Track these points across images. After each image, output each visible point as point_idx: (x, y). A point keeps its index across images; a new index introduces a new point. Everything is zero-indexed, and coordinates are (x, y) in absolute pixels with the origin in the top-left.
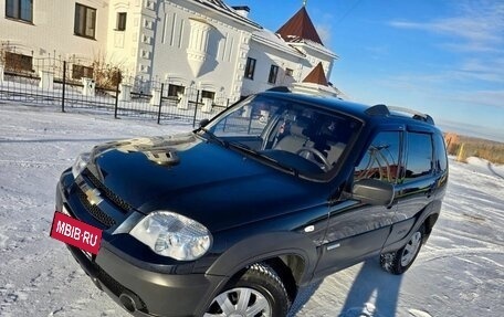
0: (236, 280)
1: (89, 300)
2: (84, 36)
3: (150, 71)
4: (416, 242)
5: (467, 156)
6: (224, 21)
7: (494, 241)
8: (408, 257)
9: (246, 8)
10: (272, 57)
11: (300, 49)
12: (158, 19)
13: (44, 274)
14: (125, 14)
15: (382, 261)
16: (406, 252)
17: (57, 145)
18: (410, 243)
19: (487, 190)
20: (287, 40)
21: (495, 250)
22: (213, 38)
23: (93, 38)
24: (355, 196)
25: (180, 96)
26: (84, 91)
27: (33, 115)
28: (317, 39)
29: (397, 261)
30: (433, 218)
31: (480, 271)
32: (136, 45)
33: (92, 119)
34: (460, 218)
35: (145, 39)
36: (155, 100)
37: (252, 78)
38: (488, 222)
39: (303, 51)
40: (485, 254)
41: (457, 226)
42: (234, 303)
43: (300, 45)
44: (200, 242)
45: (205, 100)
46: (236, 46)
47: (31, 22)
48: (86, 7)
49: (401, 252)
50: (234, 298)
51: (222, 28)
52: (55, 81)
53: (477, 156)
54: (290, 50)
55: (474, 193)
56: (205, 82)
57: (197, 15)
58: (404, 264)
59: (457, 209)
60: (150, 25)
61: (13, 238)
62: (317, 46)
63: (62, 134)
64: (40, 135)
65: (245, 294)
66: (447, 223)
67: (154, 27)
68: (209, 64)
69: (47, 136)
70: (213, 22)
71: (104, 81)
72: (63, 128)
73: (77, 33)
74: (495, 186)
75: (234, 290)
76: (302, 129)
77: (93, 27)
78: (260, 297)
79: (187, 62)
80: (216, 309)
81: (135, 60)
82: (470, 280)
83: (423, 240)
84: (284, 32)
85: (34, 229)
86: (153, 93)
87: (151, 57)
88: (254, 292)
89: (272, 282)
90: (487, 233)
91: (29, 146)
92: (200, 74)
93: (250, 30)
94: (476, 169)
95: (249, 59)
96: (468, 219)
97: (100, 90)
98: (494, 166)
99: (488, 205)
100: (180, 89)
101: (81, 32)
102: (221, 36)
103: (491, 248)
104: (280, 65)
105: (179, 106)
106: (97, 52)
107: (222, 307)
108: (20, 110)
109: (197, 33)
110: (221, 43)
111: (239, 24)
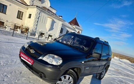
0: (66, 73)
1: (26, 79)
2: (19, 19)
3: (36, 28)
4: (104, 72)
5: (114, 56)
6: (56, 18)
7: (122, 75)
8: (103, 76)
9: (61, 16)
10: (67, 29)
11: (74, 27)
12: (40, 16)
13: (14, 72)
14: (31, 14)
15: (97, 76)
16: (102, 74)
17: (12, 44)
18: (103, 72)
19: (119, 65)
20: (71, 25)
21: (122, 77)
22: (53, 22)
23: (22, 19)
24: (93, 56)
25: (43, 36)
26: (18, 32)
27: (5, 36)
28: (78, 26)
29: (100, 76)
30: (109, 66)
31: (119, 81)
32: (33, 22)
33: (21, 39)
34: (113, 69)
35: (36, 21)
36: (37, 36)
37: (62, 33)
38: (120, 71)
39: (75, 28)
40: (120, 78)
41: (113, 71)
42: (65, 79)
43: (74, 26)
44: (59, 62)
45: (50, 37)
46: (59, 25)
47: (5, 14)
48: (21, 12)
49: (101, 74)
50: (65, 77)
51: (55, 20)
52: (10, 29)
53: (116, 57)
54: (72, 27)
55: (116, 65)
56: (50, 33)
57: (49, 17)
58: (102, 77)
59: (113, 67)
60: (37, 18)
61: (4, 63)
62: (78, 27)
63: (13, 41)
64: (7, 41)
65: (67, 76)
66: (110, 70)
67: (38, 18)
68: (51, 28)
69: (9, 42)
70: (53, 19)
71: (23, 30)
72: (13, 40)
73: (17, 18)
74: (121, 64)
75: (65, 75)
76: (78, 43)
77: (22, 17)
78: (71, 78)
79: (46, 27)
80: (60, 80)
81: (32, 26)
82: (117, 83)
83: (106, 72)
84: (70, 23)
85: (9, 62)
86: (36, 34)
87: (37, 25)
88: (70, 76)
89: (74, 74)
90: (120, 73)
91: (5, 43)
92: (49, 31)
93: (62, 21)
94: (116, 60)
95: (62, 28)
96: (115, 70)
97: (22, 32)
98: (120, 59)
99: (120, 68)
100: (43, 34)
101: (18, 18)
102: (55, 22)
103: (121, 76)
104: (69, 31)
105: (43, 38)
106: (22, 23)
107: (62, 79)
108: (2, 35)
109: (49, 21)
110: (55, 24)
111: (60, 20)
